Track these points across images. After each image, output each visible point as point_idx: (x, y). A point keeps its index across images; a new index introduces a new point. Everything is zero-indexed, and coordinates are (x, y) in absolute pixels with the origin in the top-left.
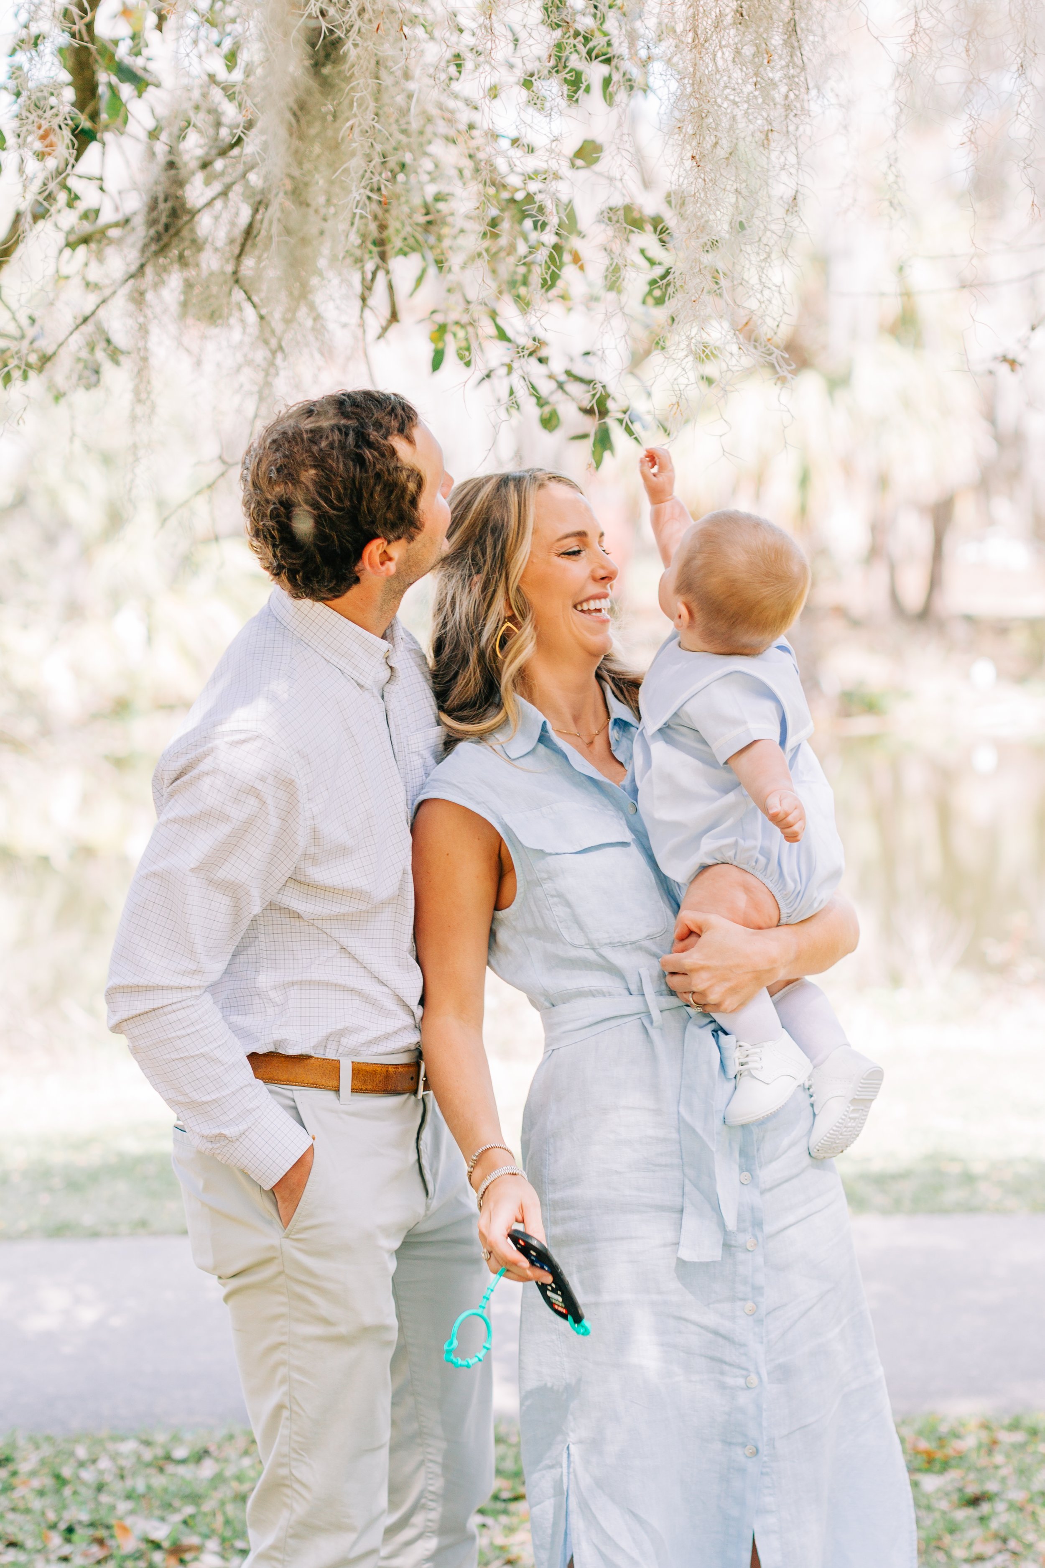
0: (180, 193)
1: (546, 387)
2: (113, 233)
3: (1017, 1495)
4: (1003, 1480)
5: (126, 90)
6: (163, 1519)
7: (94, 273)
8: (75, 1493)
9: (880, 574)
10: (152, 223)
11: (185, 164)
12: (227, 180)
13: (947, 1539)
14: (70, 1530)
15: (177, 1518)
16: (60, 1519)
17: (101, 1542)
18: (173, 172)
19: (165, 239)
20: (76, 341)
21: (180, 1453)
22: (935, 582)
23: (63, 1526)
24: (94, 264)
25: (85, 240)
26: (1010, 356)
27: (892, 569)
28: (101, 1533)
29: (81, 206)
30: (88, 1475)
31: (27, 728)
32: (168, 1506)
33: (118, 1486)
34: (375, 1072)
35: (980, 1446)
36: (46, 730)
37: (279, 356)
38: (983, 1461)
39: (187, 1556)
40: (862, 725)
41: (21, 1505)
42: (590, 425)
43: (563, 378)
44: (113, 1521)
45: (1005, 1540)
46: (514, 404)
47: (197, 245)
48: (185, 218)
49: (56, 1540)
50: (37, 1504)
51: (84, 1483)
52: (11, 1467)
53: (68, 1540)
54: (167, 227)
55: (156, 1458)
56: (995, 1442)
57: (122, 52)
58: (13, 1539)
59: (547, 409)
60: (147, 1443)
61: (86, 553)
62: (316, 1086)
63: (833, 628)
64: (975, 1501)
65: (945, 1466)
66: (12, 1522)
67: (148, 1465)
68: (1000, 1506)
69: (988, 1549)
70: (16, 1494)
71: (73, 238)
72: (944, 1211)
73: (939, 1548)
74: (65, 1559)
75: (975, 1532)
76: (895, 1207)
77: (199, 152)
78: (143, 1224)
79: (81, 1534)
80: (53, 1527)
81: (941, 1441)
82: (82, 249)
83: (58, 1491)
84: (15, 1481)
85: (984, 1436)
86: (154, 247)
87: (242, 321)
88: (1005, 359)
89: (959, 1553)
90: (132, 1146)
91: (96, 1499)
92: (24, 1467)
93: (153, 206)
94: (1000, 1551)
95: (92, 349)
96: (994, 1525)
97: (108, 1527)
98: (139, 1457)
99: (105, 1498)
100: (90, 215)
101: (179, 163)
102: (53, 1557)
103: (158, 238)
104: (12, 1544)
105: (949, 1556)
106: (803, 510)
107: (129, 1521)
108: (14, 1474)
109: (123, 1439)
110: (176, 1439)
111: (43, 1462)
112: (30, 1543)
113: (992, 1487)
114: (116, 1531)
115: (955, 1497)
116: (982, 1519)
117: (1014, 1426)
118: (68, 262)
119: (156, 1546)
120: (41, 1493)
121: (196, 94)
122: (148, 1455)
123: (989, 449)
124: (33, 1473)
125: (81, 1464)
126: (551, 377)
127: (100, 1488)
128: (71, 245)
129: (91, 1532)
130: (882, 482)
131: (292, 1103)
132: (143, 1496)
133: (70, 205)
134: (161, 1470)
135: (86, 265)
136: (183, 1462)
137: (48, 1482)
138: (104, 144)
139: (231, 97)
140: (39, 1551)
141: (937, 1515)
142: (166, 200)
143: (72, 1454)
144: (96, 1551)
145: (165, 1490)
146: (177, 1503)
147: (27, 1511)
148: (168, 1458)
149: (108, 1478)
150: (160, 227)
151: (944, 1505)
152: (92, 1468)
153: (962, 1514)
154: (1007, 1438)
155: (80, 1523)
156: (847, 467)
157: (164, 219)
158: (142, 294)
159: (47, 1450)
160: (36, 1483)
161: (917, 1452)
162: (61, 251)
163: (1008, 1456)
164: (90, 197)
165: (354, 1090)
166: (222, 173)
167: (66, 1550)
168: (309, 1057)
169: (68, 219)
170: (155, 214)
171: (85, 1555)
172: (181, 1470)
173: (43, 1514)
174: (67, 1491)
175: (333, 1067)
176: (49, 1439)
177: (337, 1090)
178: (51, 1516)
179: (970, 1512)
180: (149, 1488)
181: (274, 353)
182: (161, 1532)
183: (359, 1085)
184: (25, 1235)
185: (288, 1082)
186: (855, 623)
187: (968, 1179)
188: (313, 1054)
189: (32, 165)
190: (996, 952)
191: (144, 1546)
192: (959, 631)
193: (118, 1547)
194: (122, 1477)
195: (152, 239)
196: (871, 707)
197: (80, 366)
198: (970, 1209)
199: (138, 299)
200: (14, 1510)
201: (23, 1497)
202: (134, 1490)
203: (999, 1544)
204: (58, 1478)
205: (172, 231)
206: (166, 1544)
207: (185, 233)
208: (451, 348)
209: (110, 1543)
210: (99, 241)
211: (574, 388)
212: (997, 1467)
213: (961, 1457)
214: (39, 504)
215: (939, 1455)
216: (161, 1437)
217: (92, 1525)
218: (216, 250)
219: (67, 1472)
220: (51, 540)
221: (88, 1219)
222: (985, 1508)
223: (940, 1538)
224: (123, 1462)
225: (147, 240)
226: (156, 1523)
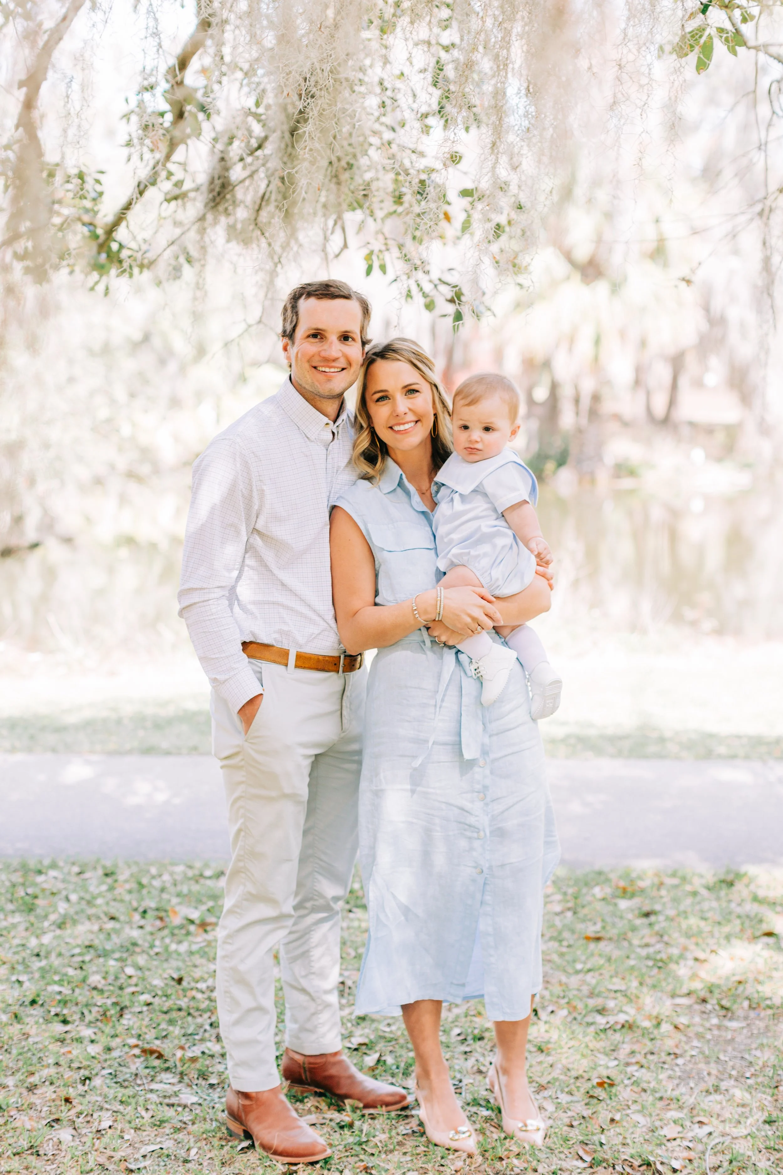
0: (226, 174)
1: (428, 287)
2: (192, 195)
3: (671, 913)
4: (664, 904)
5: (201, 116)
6: (196, 908)
7: (181, 216)
8: (149, 892)
9: (641, 396)
10: (211, 191)
11: (230, 159)
12: (253, 168)
13: (630, 934)
14: (145, 912)
15: (204, 908)
16: (140, 906)
17: (161, 919)
18: (223, 163)
19: (218, 199)
20: (168, 254)
21: (208, 873)
22: (672, 403)
23: (141, 910)
24: (180, 211)
25: (176, 198)
26: (687, 278)
27: (648, 394)
28: (162, 914)
29: (174, 179)
30: (156, 883)
31: (145, 469)
32: (200, 902)
33: (172, 889)
34: (310, 658)
35: (653, 885)
36: (157, 470)
37: (279, 266)
38: (654, 893)
39: (209, 928)
40: (627, 483)
41: (119, 898)
42: (451, 309)
43: (437, 282)
44: (168, 908)
45: (662, 936)
46: (409, 295)
47: (235, 203)
48: (230, 188)
49: (137, 917)
50: (127, 897)
51: (153, 887)
52: (115, 877)
53: (143, 917)
54: (219, 194)
55: (195, 875)
56: (661, 884)
57: (199, 95)
58: (113, 916)
59: (428, 299)
60: (190, 867)
61: (183, 369)
62: (275, 662)
63: (613, 426)
64: (647, 915)
65: (633, 895)
66: (113, 907)
67: (190, 879)
68: (661, 918)
69: (653, 940)
70: (116, 892)
71: (168, 197)
72: (646, 757)
73: (625, 939)
74: (141, 927)
75: (646, 931)
76: (619, 754)
77: (240, 152)
78: (195, 749)
79: (150, 915)
80: (136, 910)
81: (632, 882)
82: (173, 203)
83: (139, 891)
84: (116, 885)
85: (656, 881)
86: (212, 204)
87: (258, 246)
88: (683, 279)
89: (636, 942)
90: (191, 706)
91: (160, 896)
92: (121, 878)
93: (212, 182)
94: (659, 942)
95: (177, 258)
96: (657, 928)
97: (166, 911)
98: (185, 874)
99: (165, 896)
100: (179, 184)
101: (227, 158)
102: (135, 926)
103: (214, 199)
104: (112, 918)
105: (630, 944)
106: (596, 359)
107: (177, 908)
108: (116, 881)
109: (176, 864)
110: (206, 866)
111: (132, 875)
112: (122, 918)
113: (657, 907)
114: (170, 914)
115: (636, 912)
116: (650, 925)
117: (674, 875)
118: (166, 210)
119: (192, 922)
120: (130, 892)
121: (239, 120)
122: (190, 873)
123: (704, 326)
124: (126, 881)
125: (153, 877)
126: (431, 281)
127: (163, 890)
128: (168, 201)
129: (156, 913)
130: (643, 344)
131: (259, 670)
132: (186, 896)
133: (168, 178)
134: (197, 882)
135: (175, 212)
136: (210, 878)
137: (134, 886)
138: (187, 145)
139: (259, 121)
140: (128, 923)
141: (626, 922)
142: (219, 178)
143: (148, 871)
144: (158, 923)
145: (199, 893)
146: (204, 899)
147: (122, 901)
148: (201, 875)
149: (168, 885)
150: (215, 193)
151: (630, 916)
152: (159, 880)
153: (639, 922)
154: (670, 881)
155: (150, 908)
156: (623, 334)
157: (217, 189)
158: (205, 229)
159: (134, 869)
160: (128, 886)
161: (617, 887)
162: (161, 204)
163: (668, 891)
164: (179, 175)
165: (296, 666)
166: (251, 165)
167: (142, 922)
168: (273, 646)
169: (166, 186)
170: (212, 186)
171: (153, 925)
172: (209, 882)
173: (130, 903)
174: (144, 892)
175: (285, 654)
176: (136, 863)
177: (286, 665)
178: (135, 904)
179: (645, 921)
180: (190, 891)
181: (276, 265)
182: (195, 915)
183: (300, 664)
184: (130, 752)
185: (260, 658)
186: (626, 424)
187: (662, 740)
188: (275, 644)
189: (147, 155)
190: (689, 614)
191: (185, 922)
192: (685, 431)
193: (171, 922)
194: (175, 885)
195: (211, 200)
196: (632, 473)
197: (171, 268)
198: (660, 756)
199: (202, 231)
200: (115, 900)
201: (120, 894)
202: (181, 892)
203: (658, 938)
204: (141, 885)
205: (222, 195)
206: (197, 922)
207: (228, 196)
208: (376, 265)
209: (167, 919)
210: (183, 199)
211: (443, 288)
212: (661, 897)
213: (642, 891)
214: (157, 342)
215: (630, 890)
216: (198, 864)
217: (157, 909)
218: (247, 207)
219: (145, 881)
220: (162, 362)
221: (165, 745)
222: (653, 918)
223: (625, 934)
224: (177, 877)
225: (207, 201)
226: (192, 910)
